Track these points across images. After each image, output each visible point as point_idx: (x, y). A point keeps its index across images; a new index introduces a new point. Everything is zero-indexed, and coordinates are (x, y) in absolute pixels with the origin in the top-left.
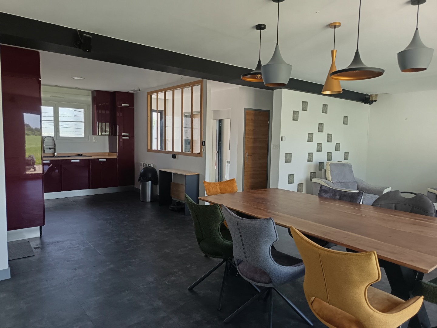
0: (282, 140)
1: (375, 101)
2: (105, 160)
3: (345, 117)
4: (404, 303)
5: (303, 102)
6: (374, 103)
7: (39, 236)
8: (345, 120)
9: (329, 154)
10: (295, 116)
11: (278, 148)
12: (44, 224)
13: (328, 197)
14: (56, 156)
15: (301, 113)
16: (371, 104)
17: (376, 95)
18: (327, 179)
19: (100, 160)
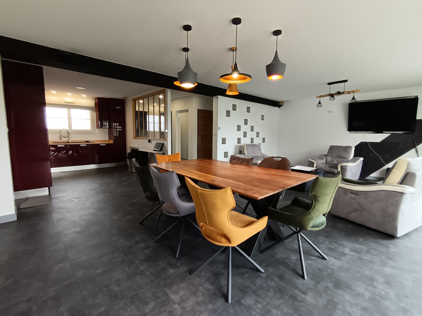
0: (219, 129)
1: (282, 105)
2: (105, 145)
3: (263, 116)
4: (257, 221)
5: (233, 105)
6: (282, 107)
7: (48, 194)
8: (263, 118)
9: (252, 139)
10: (228, 114)
11: (216, 135)
12: (52, 186)
13: (235, 163)
14: (70, 142)
15: (232, 112)
16: (280, 107)
17: (283, 102)
18: (245, 155)
19: (101, 145)
